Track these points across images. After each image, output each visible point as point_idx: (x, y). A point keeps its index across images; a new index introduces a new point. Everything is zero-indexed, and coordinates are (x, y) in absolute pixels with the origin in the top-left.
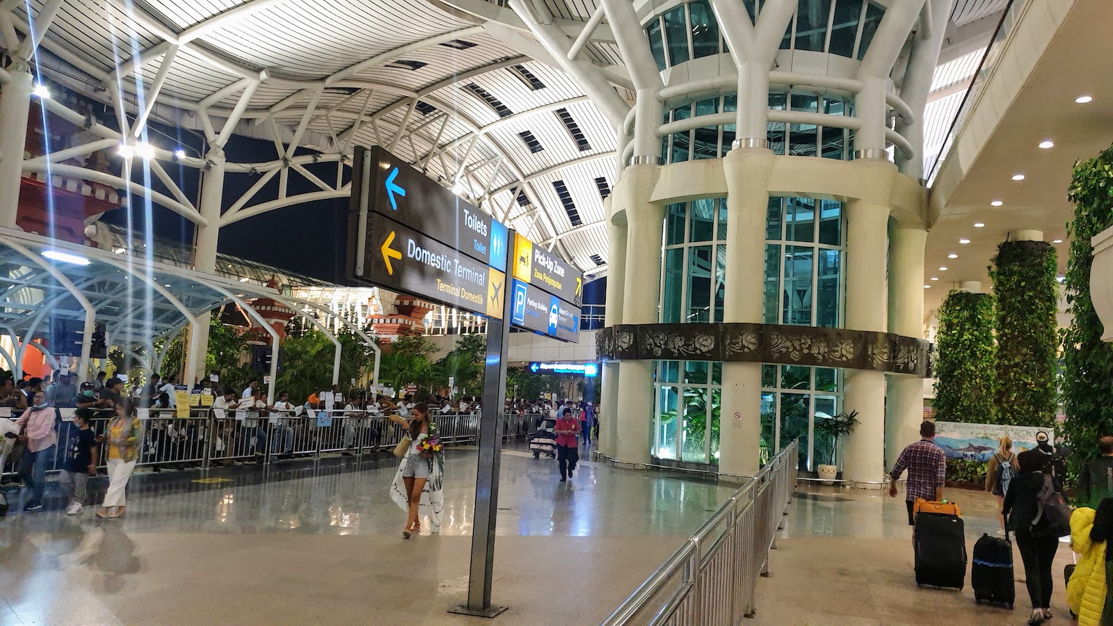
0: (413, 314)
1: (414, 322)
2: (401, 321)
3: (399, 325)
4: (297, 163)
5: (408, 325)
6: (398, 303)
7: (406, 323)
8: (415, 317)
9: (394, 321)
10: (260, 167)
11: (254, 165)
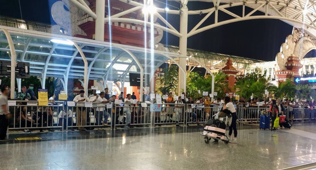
0: (293, 70)
1: (293, 73)
2: (287, 72)
3: (286, 74)
4: (222, 8)
5: (290, 74)
6: (286, 65)
7: (290, 73)
8: (294, 71)
9: (284, 72)
10: (204, 11)
11: (201, 11)
